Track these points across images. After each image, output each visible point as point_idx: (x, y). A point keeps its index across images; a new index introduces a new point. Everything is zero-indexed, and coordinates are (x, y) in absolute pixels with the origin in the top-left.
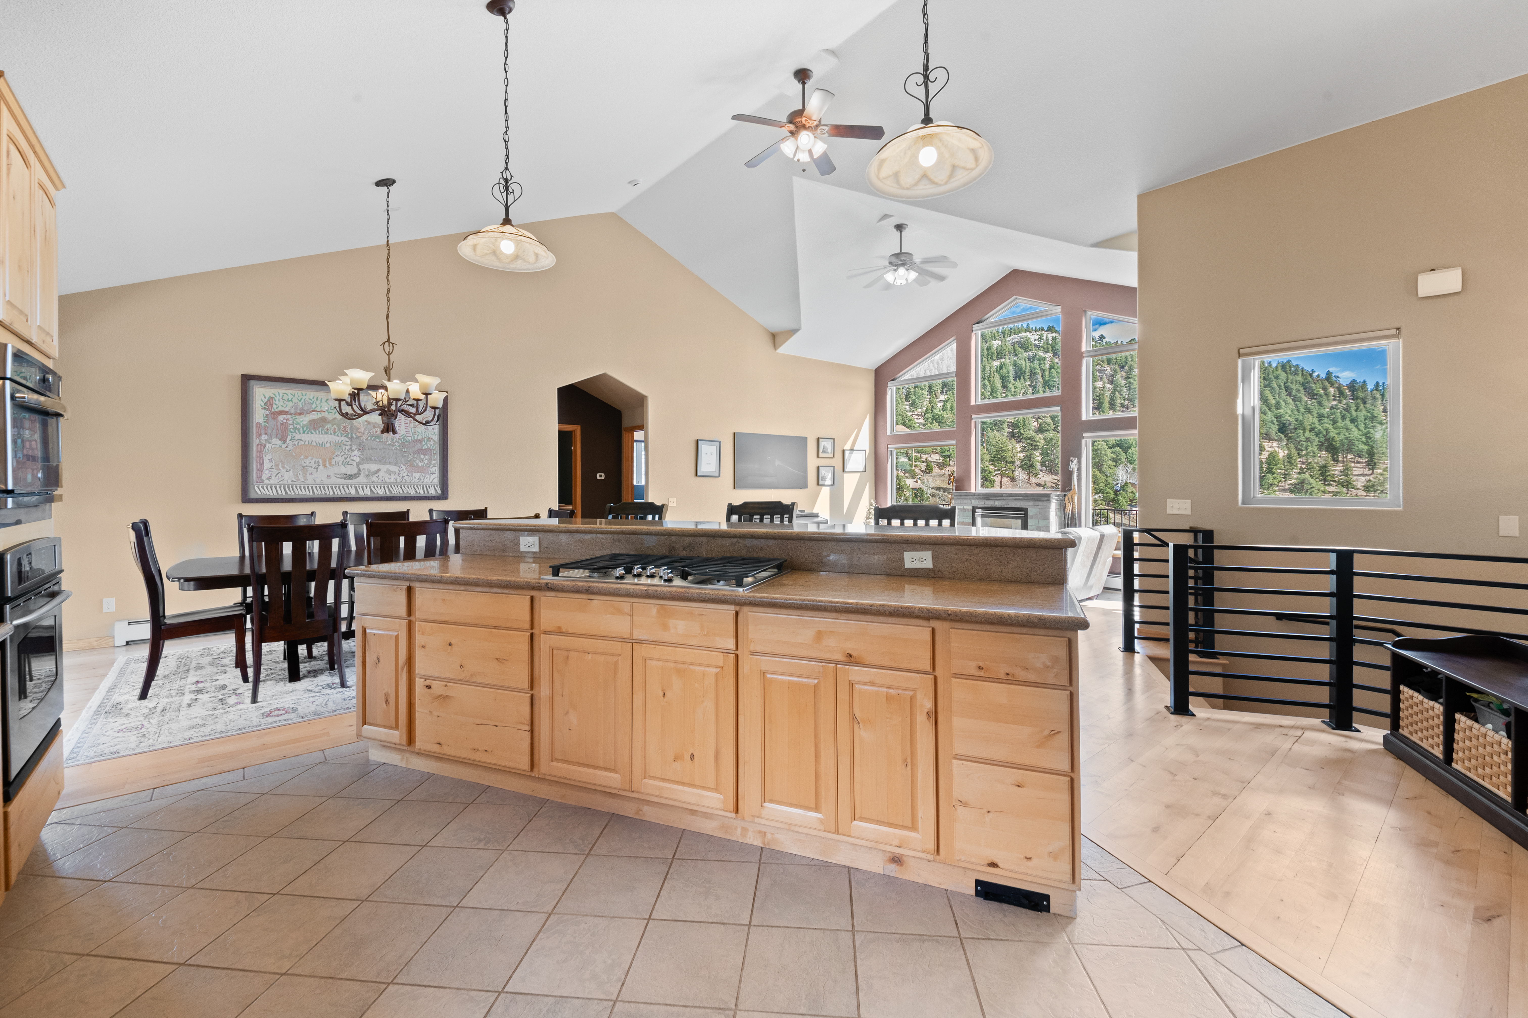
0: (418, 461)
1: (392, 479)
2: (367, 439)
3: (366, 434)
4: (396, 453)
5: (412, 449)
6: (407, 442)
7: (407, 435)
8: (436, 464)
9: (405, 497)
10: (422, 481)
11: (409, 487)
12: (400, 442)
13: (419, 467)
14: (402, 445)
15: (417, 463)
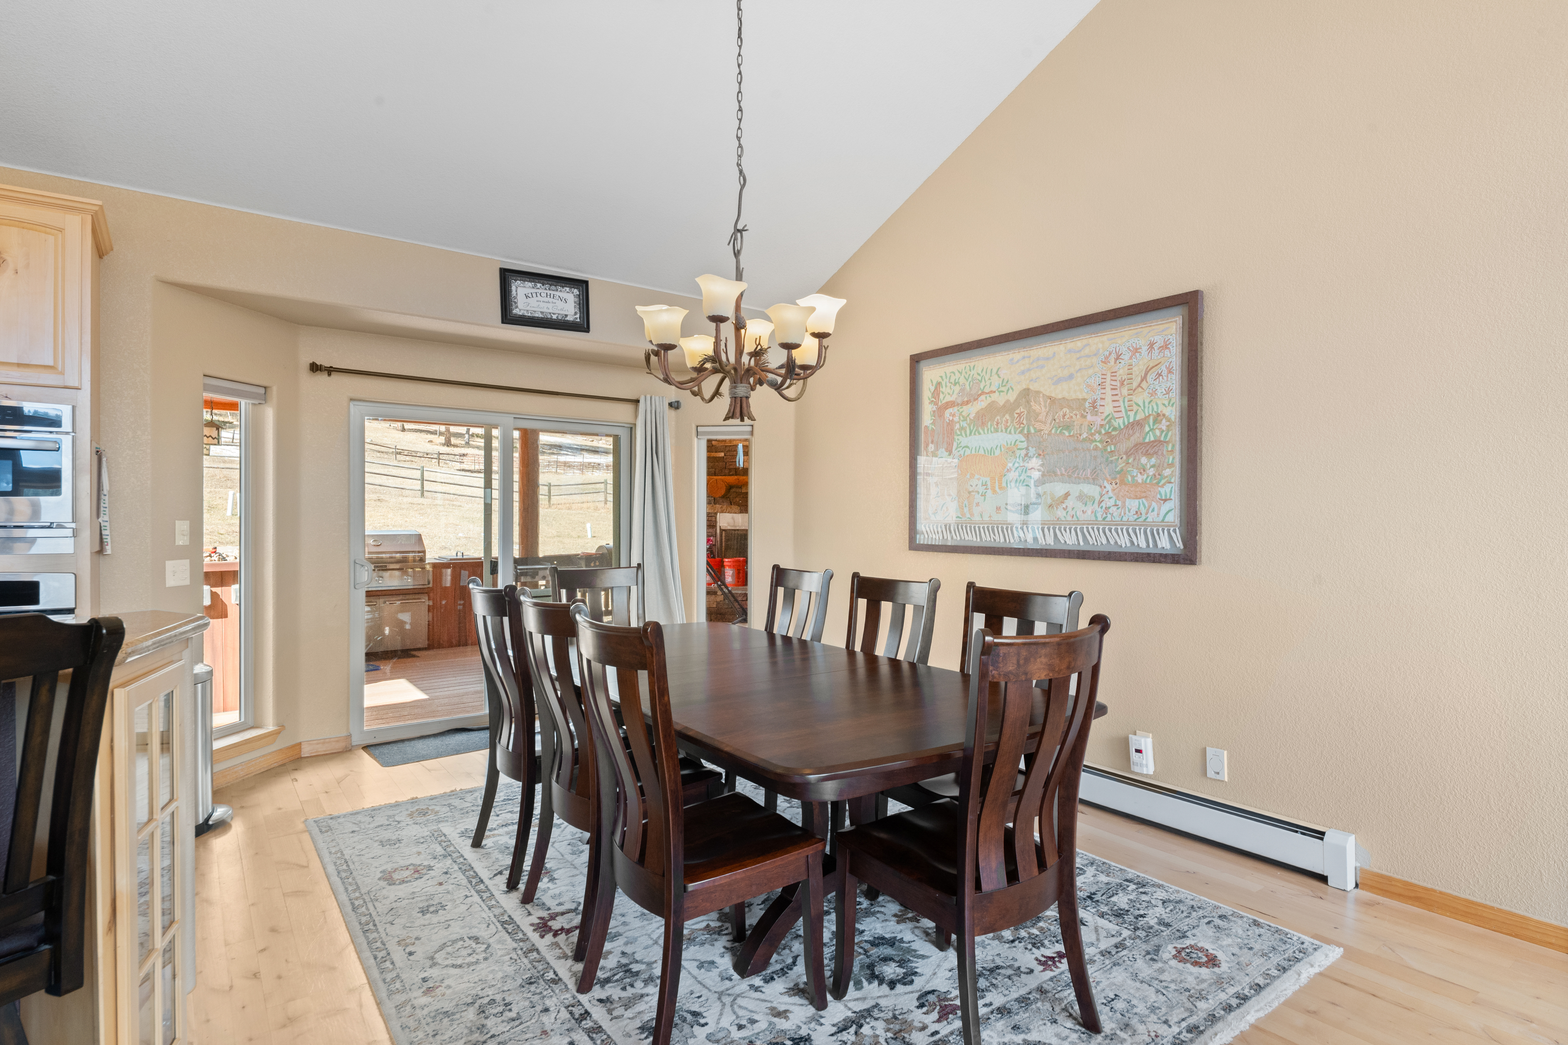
0: (1135, 472)
1: (1089, 512)
2: (1049, 434)
3: (1048, 425)
4: (1095, 457)
5: (1124, 446)
6: (1115, 429)
7: (1116, 415)
8: (1172, 475)
9: (1110, 553)
10: (1143, 517)
11: (1120, 531)
12: (1103, 432)
13: (1136, 484)
14: (1106, 438)
15: (1133, 477)
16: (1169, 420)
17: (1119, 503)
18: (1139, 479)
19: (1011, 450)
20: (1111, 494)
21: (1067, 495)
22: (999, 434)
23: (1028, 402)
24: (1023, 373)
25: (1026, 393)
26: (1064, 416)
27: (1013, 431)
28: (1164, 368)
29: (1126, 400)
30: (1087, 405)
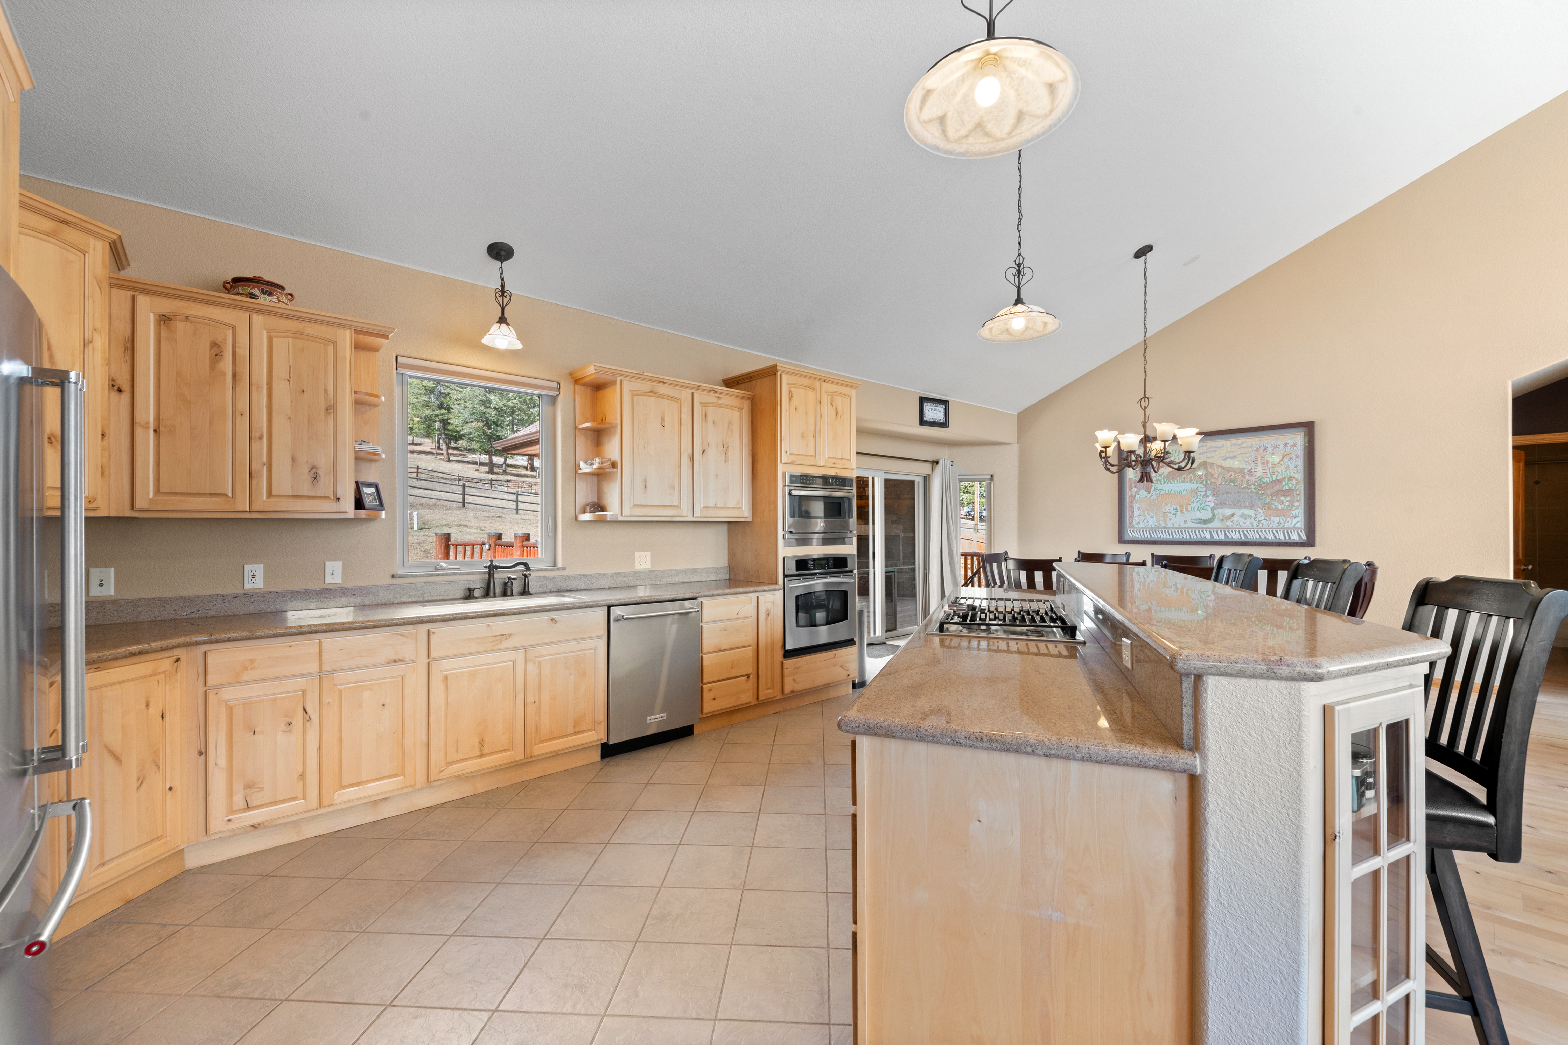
0: (1277, 504)
1: (1248, 523)
2: (1220, 485)
3: (1219, 480)
4: (1251, 497)
5: (1269, 492)
6: (1264, 483)
7: (1264, 476)
8: (1299, 506)
9: (1262, 542)
10: (1282, 525)
11: (1267, 532)
12: (1256, 484)
13: (1278, 510)
14: (1258, 487)
15: (1275, 506)
16: (1297, 479)
17: (1267, 519)
18: (1280, 507)
19: (1194, 492)
20: (1261, 514)
21: (1234, 514)
22: (1186, 484)
23: (1206, 468)
24: (1202, 453)
25: (1204, 464)
26: (1230, 476)
27: (1195, 482)
28: (1293, 455)
29: (1271, 469)
30: (1246, 471)
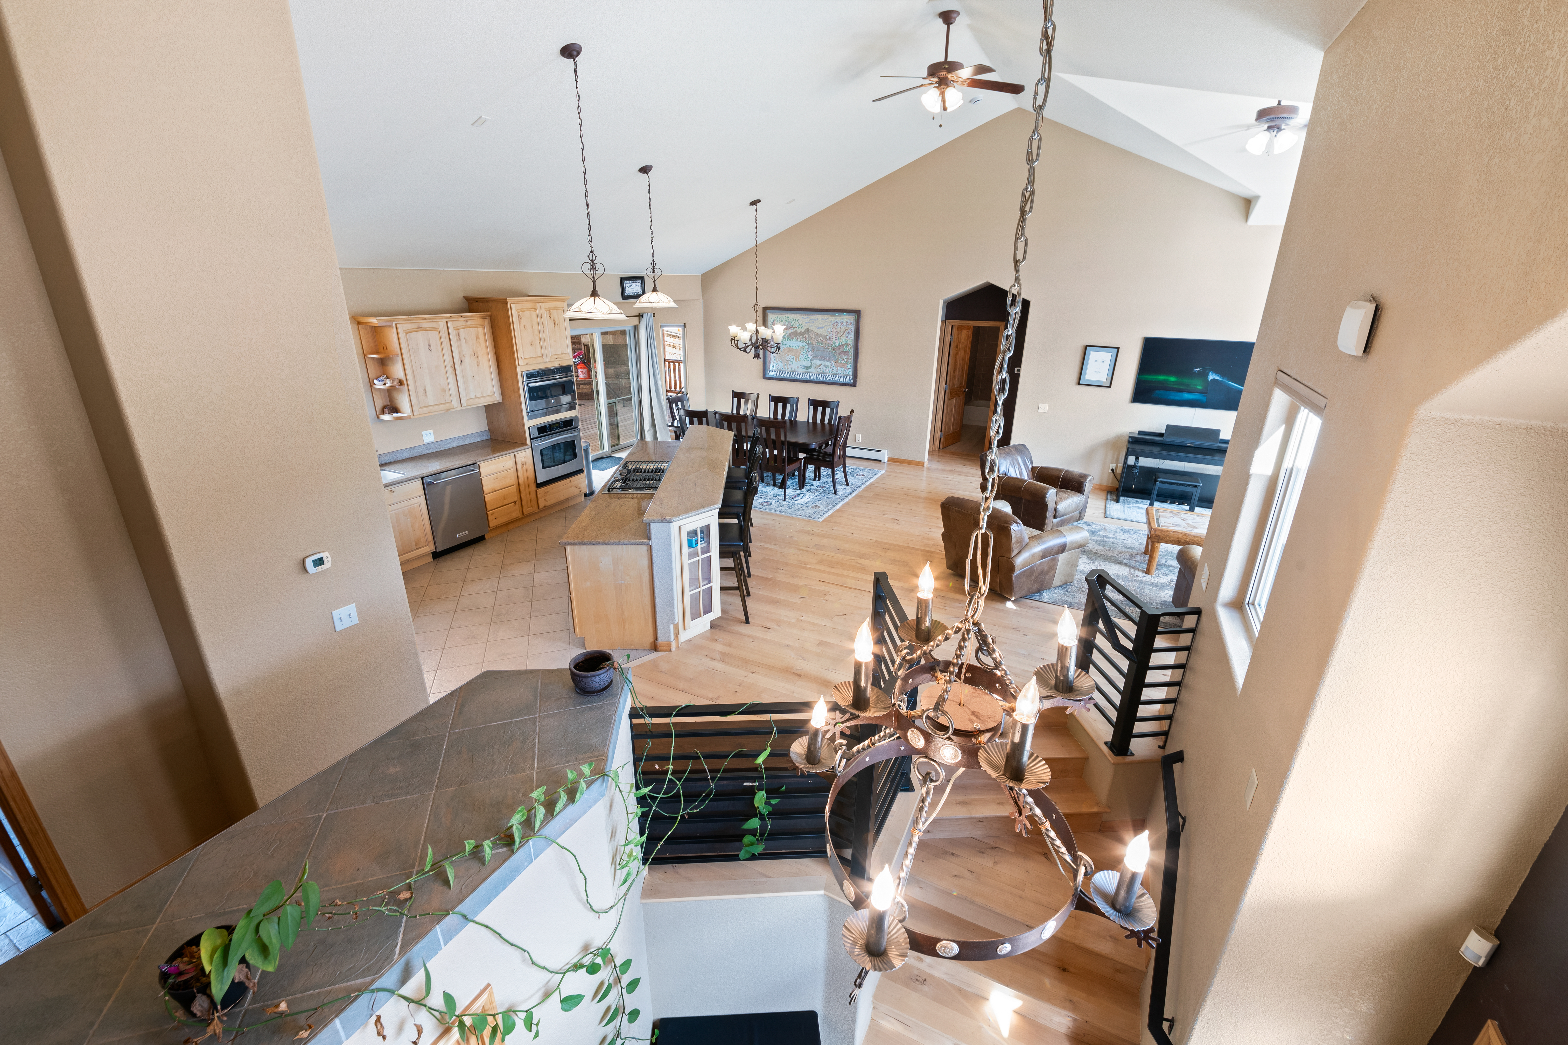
0: (841, 359)
1: (827, 371)
2: (815, 344)
3: (815, 342)
4: (829, 354)
5: (838, 351)
6: (836, 346)
7: (836, 342)
8: (850, 361)
9: (833, 383)
10: (843, 373)
11: (839, 376)
12: (832, 346)
14: (833, 348)
16: (850, 345)
17: (836, 369)
18: (842, 362)
19: (802, 348)
20: (833, 365)
21: (821, 364)
22: (798, 342)
23: (809, 333)
24: (807, 323)
25: (808, 330)
26: (820, 340)
27: (803, 342)
28: (848, 330)
29: (839, 338)
30: (827, 337)
